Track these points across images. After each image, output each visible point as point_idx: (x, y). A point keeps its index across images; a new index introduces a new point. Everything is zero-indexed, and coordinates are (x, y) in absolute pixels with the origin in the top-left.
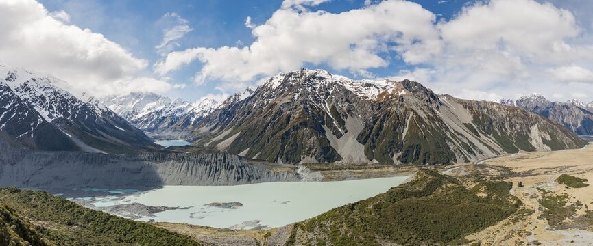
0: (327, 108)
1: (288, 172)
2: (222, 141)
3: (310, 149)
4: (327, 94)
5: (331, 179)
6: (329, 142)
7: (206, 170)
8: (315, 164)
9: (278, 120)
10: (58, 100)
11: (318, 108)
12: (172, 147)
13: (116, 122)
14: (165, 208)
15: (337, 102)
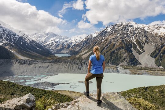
0: (134, 40)
1: (113, 69)
2: (84, 54)
3: (124, 59)
4: (134, 34)
5: (135, 74)
6: (134, 56)
7: (77, 66)
8: (127, 66)
9: (109, 46)
10: (6, 34)
11: (129, 40)
12: (62, 57)
13: (36, 46)
14: (59, 84)
15: (139, 37)
